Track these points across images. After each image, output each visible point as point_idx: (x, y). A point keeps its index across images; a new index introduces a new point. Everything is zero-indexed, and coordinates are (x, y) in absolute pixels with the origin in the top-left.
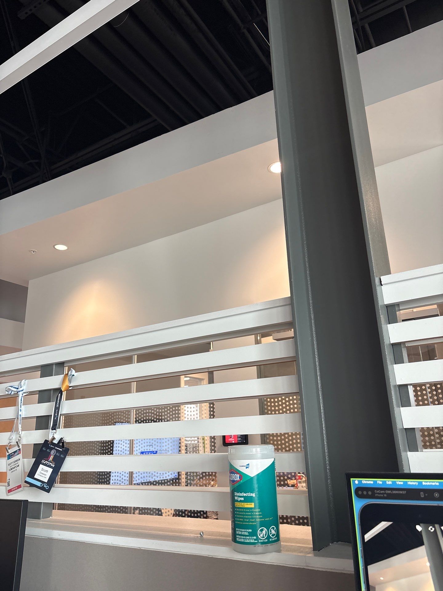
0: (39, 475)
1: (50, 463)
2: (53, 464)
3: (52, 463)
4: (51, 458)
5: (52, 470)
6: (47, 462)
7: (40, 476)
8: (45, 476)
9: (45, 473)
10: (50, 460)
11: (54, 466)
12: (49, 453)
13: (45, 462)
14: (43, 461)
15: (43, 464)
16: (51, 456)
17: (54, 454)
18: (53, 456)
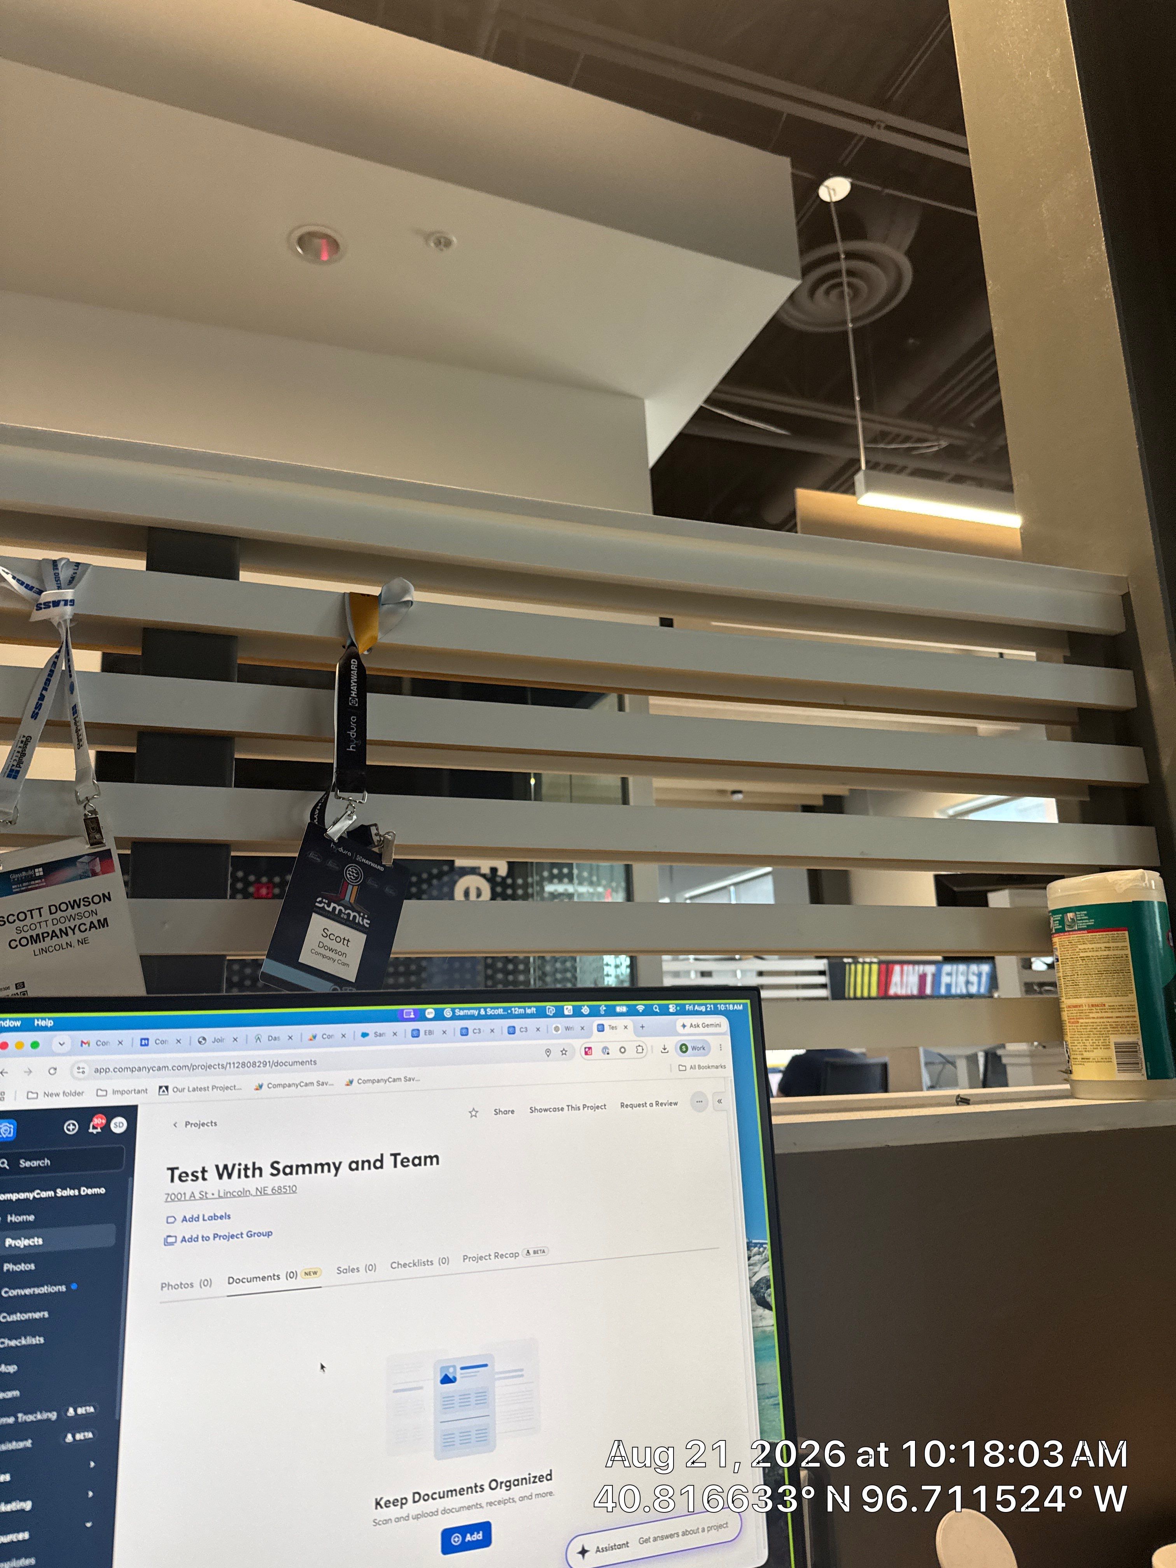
0: (317, 954)
1: (352, 914)
2: (363, 918)
3: (359, 913)
4: (351, 894)
5: (364, 937)
6: (338, 908)
7: (324, 956)
8: (342, 958)
9: (339, 947)
10: (347, 898)
11: (368, 926)
12: (340, 875)
13: (329, 906)
14: (320, 902)
15: (323, 913)
16: (350, 887)
17: (357, 878)
18: (356, 888)
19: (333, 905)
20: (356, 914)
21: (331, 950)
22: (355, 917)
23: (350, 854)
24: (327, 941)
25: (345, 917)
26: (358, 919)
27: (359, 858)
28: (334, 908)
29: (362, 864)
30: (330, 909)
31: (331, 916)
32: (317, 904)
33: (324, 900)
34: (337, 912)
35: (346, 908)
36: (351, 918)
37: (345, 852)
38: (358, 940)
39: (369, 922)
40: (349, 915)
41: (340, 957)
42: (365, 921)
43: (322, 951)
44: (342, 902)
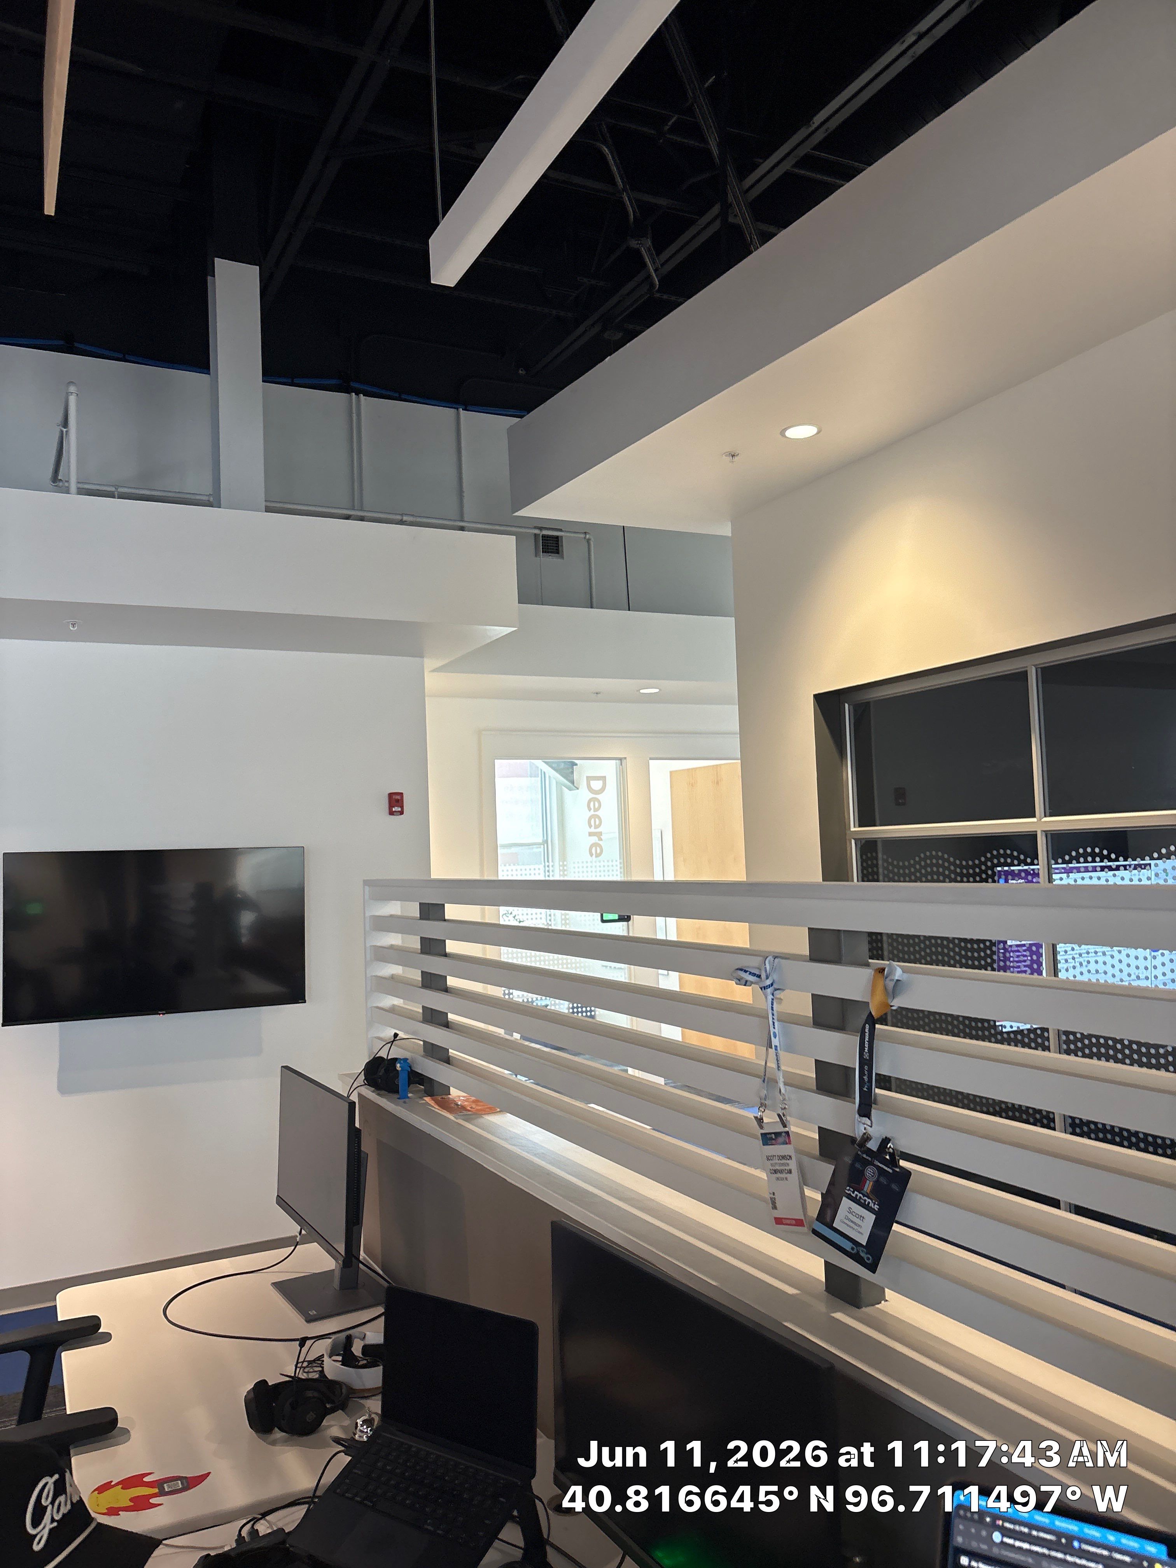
0: (844, 1223)
1: (868, 1200)
2: (875, 1204)
4: (868, 1187)
5: (873, 1216)
6: (859, 1195)
7: (848, 1225)
9: (857, 1221)
10: (865, 1189)
12: (862, 1173)
13: (853, 1192)
14: (849, 1190)
15: (849, 1197)
16: (868, 1182)
17: (873, 1176)
18: (871, 1183)
19: (856, 1192)
20: (871, 1201)
21: (852, 1222)
22: (869, 1203)
23: (870, 1159)
24: (850, 1216)
25: (863, 1202)
26: (871, 1205)
27: (877, 1163)
28: (857, 1195)
29: (878, 1167)
30: (854, 1195)
31: (854, 1200)
32: (847, 1191)
33: (851, 1189)
34: (858, 1198)
35: (864, 1195)
36: (867, 1203)
37: (867, 1158)
38: (871, 1218)
39: (878, 1207)
40: (865, 1201)
41: (858, 1228)
42: (876, 1206)
43: (847, 1222)
44: (862, 1192)
